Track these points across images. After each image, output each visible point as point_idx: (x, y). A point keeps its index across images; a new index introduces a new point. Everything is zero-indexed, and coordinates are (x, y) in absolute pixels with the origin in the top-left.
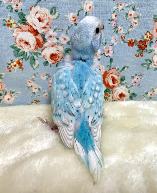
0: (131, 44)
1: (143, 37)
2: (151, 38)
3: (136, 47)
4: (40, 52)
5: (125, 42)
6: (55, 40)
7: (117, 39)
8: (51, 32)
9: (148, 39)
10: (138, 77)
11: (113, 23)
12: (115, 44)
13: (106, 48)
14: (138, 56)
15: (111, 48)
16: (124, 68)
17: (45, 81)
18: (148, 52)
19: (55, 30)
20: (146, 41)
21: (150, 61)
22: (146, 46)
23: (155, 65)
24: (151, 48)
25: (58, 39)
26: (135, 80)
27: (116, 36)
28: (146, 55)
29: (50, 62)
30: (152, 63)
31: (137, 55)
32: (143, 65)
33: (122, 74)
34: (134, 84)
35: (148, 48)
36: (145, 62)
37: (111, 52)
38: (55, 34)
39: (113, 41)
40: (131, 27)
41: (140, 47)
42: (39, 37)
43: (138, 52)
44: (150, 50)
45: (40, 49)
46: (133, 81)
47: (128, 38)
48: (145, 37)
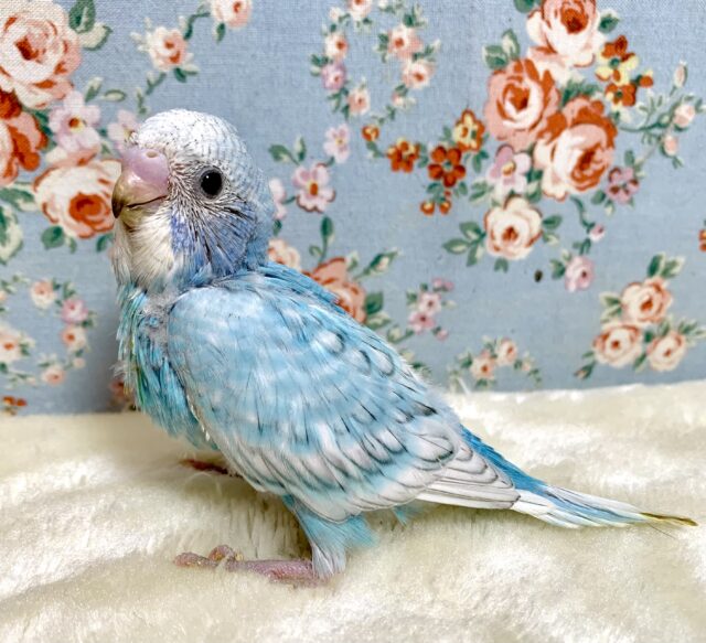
0: (402, 160)
1: (447, 132)
2: (479, 135)
3: (421, 175)
4: (29, 189)
5: (378, 154)
6: (91, 139)
7: (346, 140)
8: (75, 105)
9: (469, 141)
10: (435, 298)
11: (332, 73)
12: (341, 158)
13: (305, 175)
14: (430, 211)
15: (323, 176)
16: (376, 261)
17: (47, 312)
18: (471, 192)
19: (91, 96)
20: (459, 150)
21: (477, 231)
22: (461, 169)
23: (497, 249)
24: (479, 179)
25: (103, 133)
26: (422, 307)
27: (343, 126)
28: (464, 208)
29: (72, 228)
30: (487, 240)
31: (428, 206)
32: (449, 246)
33: (370, 285)
34: (417, 327)
35: (471, 178)
36: (458, 234)
37: (326, 193)
38: (92, 112)
39: (331, 148)
40: (402, 90)
41: (437, 172)
42: (24, 124)
43: (432, 195)
44: (477, 186)
45: (26, 175)
46: (413, 315)
47: (391, 138)
48: (457, 135)
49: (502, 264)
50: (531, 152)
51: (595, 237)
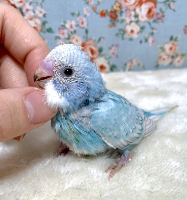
12: (88, 15)
16: (100, 40)
19: (30, 4)
25: (34, 12)
34: (112, 56)
49: (131, 39)
50: (134, 10)
51: (155, 31)
